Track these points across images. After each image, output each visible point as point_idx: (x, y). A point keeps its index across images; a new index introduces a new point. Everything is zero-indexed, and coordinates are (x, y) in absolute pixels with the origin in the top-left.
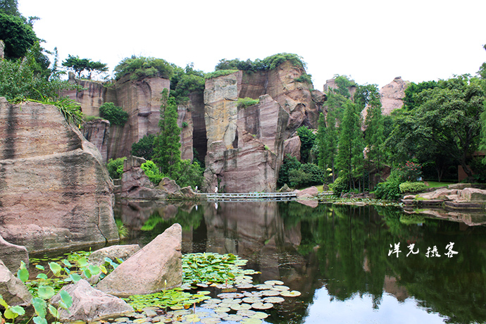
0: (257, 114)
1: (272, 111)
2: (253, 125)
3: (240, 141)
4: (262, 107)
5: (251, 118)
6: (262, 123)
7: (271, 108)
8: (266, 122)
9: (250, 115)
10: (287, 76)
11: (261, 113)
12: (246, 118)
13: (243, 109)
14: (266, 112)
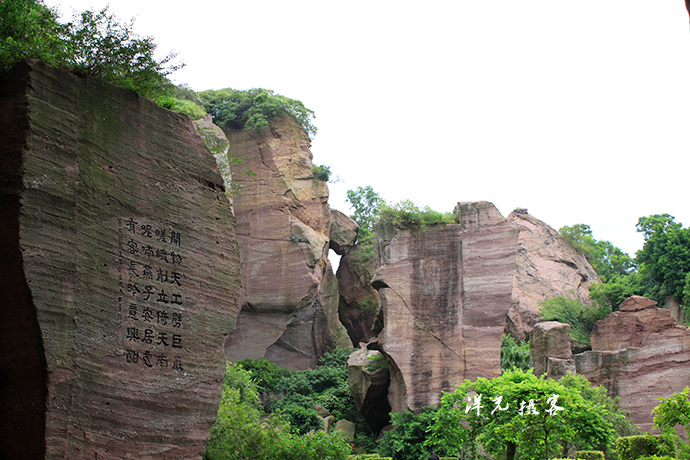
0: (453, 254)
1: (502, 252)
2: (437, 285)
3: (396, 332)
4: (470, 235)
5: (434, 264)
6: (470, 284)
7: (497, 242)
8: (479, 280)
9: (429, 253)
10: (295, 158)
11: (467, 253)
12: (415, 261)
13: (407, 234)
14: (481, 252)
